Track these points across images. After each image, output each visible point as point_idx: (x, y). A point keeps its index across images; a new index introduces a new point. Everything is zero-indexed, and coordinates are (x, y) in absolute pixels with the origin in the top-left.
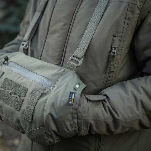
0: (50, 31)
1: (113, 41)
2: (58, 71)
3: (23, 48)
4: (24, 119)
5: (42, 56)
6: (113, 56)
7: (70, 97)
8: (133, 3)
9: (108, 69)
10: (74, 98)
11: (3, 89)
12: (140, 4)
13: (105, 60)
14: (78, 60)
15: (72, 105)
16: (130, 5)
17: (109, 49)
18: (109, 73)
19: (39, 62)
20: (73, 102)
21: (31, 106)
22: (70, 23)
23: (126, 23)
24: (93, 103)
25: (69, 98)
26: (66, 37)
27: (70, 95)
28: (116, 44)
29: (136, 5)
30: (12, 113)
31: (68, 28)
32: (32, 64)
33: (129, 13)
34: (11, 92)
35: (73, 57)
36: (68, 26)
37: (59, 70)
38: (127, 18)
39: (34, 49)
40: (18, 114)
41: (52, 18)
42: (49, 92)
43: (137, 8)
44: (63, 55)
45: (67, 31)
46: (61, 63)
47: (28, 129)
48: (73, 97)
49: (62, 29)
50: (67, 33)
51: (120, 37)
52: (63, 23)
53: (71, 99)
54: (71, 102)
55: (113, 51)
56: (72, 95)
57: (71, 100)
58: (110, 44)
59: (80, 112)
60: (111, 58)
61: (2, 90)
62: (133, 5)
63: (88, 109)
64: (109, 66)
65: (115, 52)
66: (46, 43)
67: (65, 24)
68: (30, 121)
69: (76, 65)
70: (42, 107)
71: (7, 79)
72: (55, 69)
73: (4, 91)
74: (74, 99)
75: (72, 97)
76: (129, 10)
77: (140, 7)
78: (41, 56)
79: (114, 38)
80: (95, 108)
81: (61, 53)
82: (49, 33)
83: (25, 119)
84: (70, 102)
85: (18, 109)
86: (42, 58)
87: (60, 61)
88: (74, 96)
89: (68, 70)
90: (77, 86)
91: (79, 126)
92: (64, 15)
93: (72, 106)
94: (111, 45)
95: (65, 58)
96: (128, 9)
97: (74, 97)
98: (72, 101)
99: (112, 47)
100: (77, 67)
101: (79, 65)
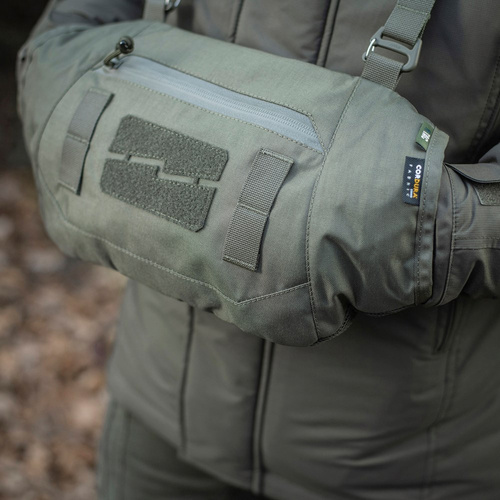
3: (162, 8)
4: (225, 260)
7: (406, 174)
10: (421, 178)
11: (121, 157)
15: (417, 202)
20: (419, 193)
21: (252, 214)
24: (485, 191)
25: (406, 180)
27: (407, 168)
30: (170, 242)
34: (158, 168)
35: (382, 35)
40: (199, 245)
42: (316, 161)
44: (327, 33)
46: (321, 60)
47: (239, 295)
48: (418, 176)
53: (412, 181)
54: (412, 194)
56: (414, 169)
57: (412, 187)
59: (445, 225)
61: (118, 161)
63: (473, 214)
68: (252, 266)
69: (399, 65)
70: (299, 216)
71: (131, 117)
73: (123, 162)
74: (420, 183)
75: (413, 175)
78: (234, 35)
80: (493, 209)
81: (318, 24)
83: (231, 262)
84: (409, 192)
85: (197, 227)
86: (237, 40)
87: (313, 53)
88: (422, 170)
89: (366, 84)
90: (425, 136)
91: (439, 271)
93: (416, 208)
95: (333, 43)
97: (422, 174)
98: (416, 190)
100: (402, 72)
101: (407, 67)
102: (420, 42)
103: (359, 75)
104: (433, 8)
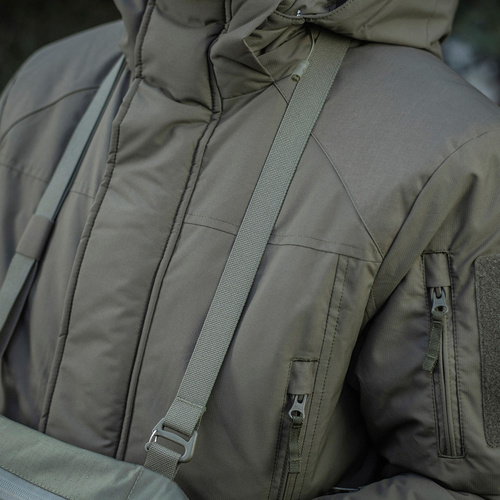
0: (72, 332)
1: (294, 374)
2: (117, 480)
5: (50, 415)
6: (297, 424)
8: (352, 254)
9: (281, 462)
12: (376, 257)
13: (271, 435)
14: (180, 440)
16: (343, 261)
17: (281, 400)
18: (283, 474)
19: (45, 446)
22: (143, 307)
23: (334, 318)
26: (133, 355)
28: (304, 386)
29: (361, 263)
31: (138, 327)
32: (22, 453)
33: (340, 287)
35: (164, 426)
36: (138, 319)
37: (120, 477)
38: (336, 302)
39: (19, 387)
41: (77, 287)
43: (366, 271)
44: (127, 416)
45: (136, 336)
46: (122, 441)
49: (118, 330)
50: (135, 343)
51: (315, 361)
52: (118, 311)
55: (297, 406)
58: (285, 385)
60: (287, 428)
62: (352, 263)
64: (283, 453)
65: (303, 412)
66: (60, 370)
67: (128, 314)
69: (177, 456)
72: (105, 471)
76: (340, 275)
77: (375, 267)
78: (47, 414)
79: (297, 364)
81: (120, 407)
82: (69, 337)
86: (49, 420)
87: (115, 434)
89: (149, 473)
92: (122, 282)
94: (289, 388)
95: (132, 425)
96: (338, 275)
99: (289, 397)
100: (179, 463)
101: (185, 457)
102: (196, 434)
103: (142, 465)
104: (208, 402)
